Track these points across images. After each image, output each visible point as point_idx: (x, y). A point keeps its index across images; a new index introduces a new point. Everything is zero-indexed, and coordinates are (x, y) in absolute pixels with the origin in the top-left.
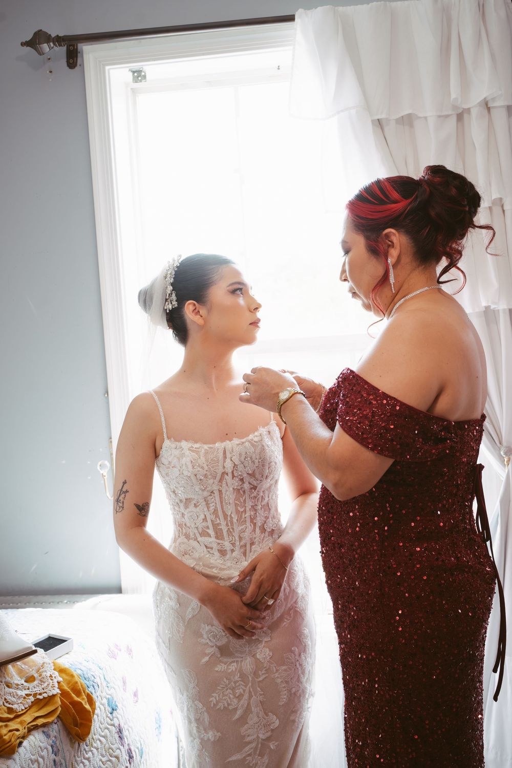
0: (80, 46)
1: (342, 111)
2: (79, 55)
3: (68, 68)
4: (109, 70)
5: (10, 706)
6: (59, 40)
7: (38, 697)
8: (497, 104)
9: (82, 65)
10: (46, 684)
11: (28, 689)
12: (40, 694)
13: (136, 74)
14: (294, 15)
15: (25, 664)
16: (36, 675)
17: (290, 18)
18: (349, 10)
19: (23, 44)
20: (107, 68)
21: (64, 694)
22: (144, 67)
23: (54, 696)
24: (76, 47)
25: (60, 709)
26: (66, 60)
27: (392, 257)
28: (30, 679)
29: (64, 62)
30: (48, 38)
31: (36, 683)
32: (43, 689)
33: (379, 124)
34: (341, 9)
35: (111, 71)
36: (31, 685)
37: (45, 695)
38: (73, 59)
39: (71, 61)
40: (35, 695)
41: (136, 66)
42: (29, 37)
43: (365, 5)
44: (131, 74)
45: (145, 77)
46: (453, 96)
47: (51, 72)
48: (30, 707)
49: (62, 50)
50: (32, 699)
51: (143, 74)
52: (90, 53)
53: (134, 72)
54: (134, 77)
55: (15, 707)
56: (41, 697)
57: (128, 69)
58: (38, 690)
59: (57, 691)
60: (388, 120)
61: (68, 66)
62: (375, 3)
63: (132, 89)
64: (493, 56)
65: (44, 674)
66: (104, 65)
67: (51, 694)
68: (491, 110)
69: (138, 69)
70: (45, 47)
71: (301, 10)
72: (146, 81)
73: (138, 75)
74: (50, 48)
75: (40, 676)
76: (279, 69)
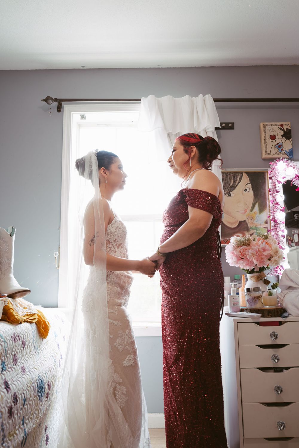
0: (63, 103)
1: (157, 128)
2: (62, 108)
3: (57, 112)
4: (72, 114)
6: (56, 100)
7: (28, 313)
8: (210, 130)
9: (63, 111)
13: (82, 117)
16: (27, 307)
17: (140, 100)
18: (160, 99)
19: (42, 100)
20: (72, 113)
21: (39, 315)
22: (85, 114)
23: (35, 314)
24: (61, 104)
25: (37, 320)
26: (57, 109)
30: (52, 99)
32: (30, 311)
33: (169, 135)
34: (157, 98)
35: (73, 114)
36: (25, 310)
37: (31, 313)
38: (59, 109)
39: (59, 110)
41: (82, 113)
42: (45, 98)
43: (165, 96)
44: (80, 116)
45: (85, 118)
46: (195, 126)
47: (51, 113)
49: (55, 104)
50: (26, 313)
51: (85, 116)
52: (66, 107)
53: (81, 116)
54: (81, 118)
57: (79, 114)
58: (28, 311)
60: (172, 134)
61: (57, 111)
62: (169, 96)
64: (208, 115)
66: (71, 112)
68: (207, 133)
69: (83, 115)
70: (50, 102)
71: (143, 98)
72: (85, 120)
73: (83, 117)
74: (52, 103)
75: (29, 307)
76: (133, 122)
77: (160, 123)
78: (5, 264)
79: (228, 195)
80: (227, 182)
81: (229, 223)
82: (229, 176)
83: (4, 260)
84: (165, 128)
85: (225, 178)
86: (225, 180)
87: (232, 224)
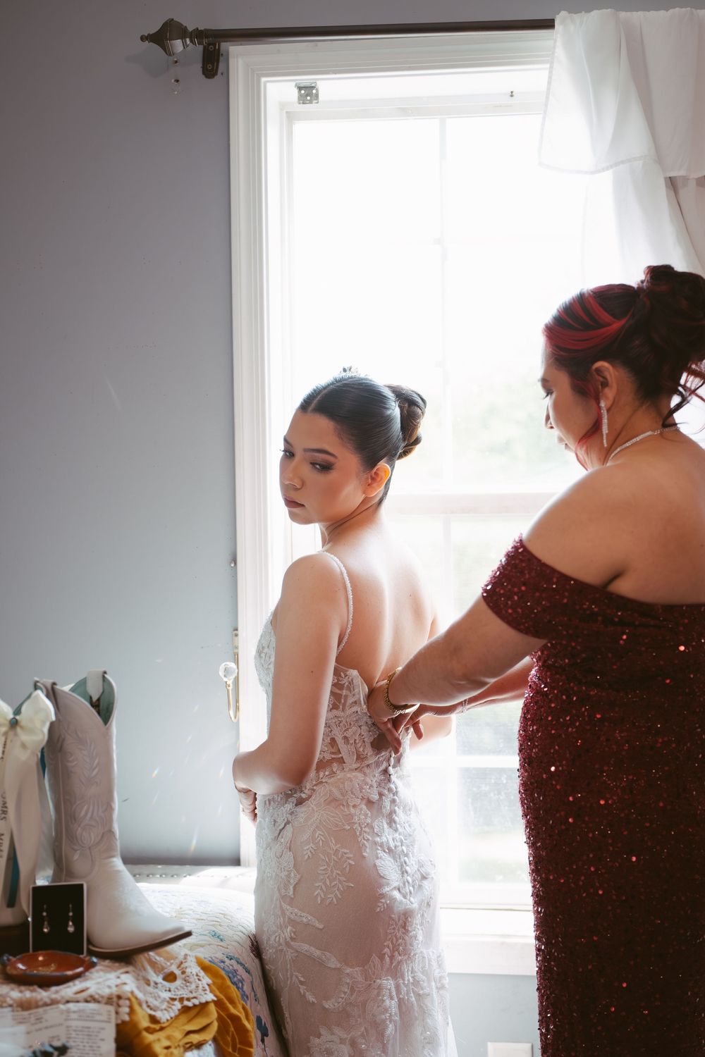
0: (224, 45)
1: (622, 162)
2: (221, 58)
3: (203, 76)
4: (266, 83)
5: (152, 1013)
6: (199, 35)
7: (186, 1003)
9: (226, 73)
10: (193, 986)
11: (170, 991)
12: (188, 999)
13: (303, 92)
14: (554, 20)
15: (159, 955)
16: (177, 972)
17: (548, 24)
18: (637, 17)
19: (143, 38)
20: (263, 79)
21: (218, 1003)
22: (318, 82)
23: (207, 1003)
24: (217, 47)
25: (215, 1025)
26: (201, 65)
27: (607, 398)
28: (170, 977)
29: (198, 68)
30: (183, 33)
31: (178, 983)
32: (191, 992)
33: (672, 183)
34: (623, 15)
35: (270, 86)
36: (173, 986)
37: (196, 1002)
38: (212, 63)
39: (209, 67)
40: (181, 1000)
41: (306, 79)
42: (154, 28)
43: (662, 13)
44: (296, 91)
45: (317, 96)
47: (177, 81)
48: (177, 1017)
49: (197, 50)
50: (178, 1005)
51: (315, 91)
52: (240, 57)
53: (300, 88)
54: (300, 96)
55: (158, 1014)
56: (190, 1004)
57: (294, 84)
58: (184, 993)
59: (210, 997)
60: (685, 179)
61: (204, 73)
62: (677, 9)
63: (287, 112)
65: (188, 971)
66: (260, 76)
67: (203, 1000)
69: (308, 84)
70: (178, 45)
71: (563, 13)
72: (318, 103)
73: (308, 93)
74: (185, 45)
75: (183, 973)
76: (512, 96)
77: (637, 141)
78: (93, 823)
83: (85, 807)
84: (659, 155)
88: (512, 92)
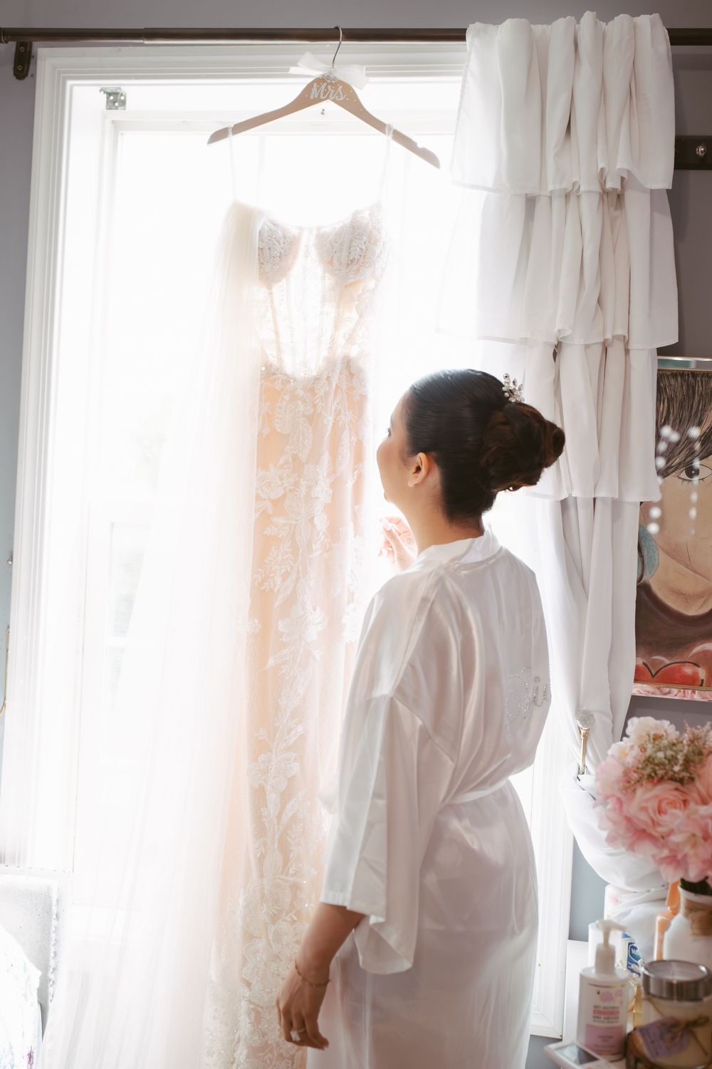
0: (35, 44)
2: (32, 60)
3: (14, 78)
4: (72, 87)
6: (4, 34)
9: (34, 76)
13: (112, 98)
20: (69, 83)
22: (125, 88)
24: (28, 49)
26: (13, 66)
29: (9, 69)
35: (75, 89)
38: (23, 65)
39: (20, 68)
41: (111, 84)
44: (104, 96)
45: (123, 103)
51: (122, 98)
52: (48, 58)
53: (109, 94)
54: (108, 101)
57: (99, 88)
61: (15, 74)
66: (65, 79)
69: (113, 90)
72: (125, 110)
73: (115, 100)
76: (323, 114)
79: (684, 475)
80: (686, 414)
81: (679, 593)
82: (699, 388)
85: (680, 397)
86: (681, 407)
87: (687, 598)
88: (323, 110)
